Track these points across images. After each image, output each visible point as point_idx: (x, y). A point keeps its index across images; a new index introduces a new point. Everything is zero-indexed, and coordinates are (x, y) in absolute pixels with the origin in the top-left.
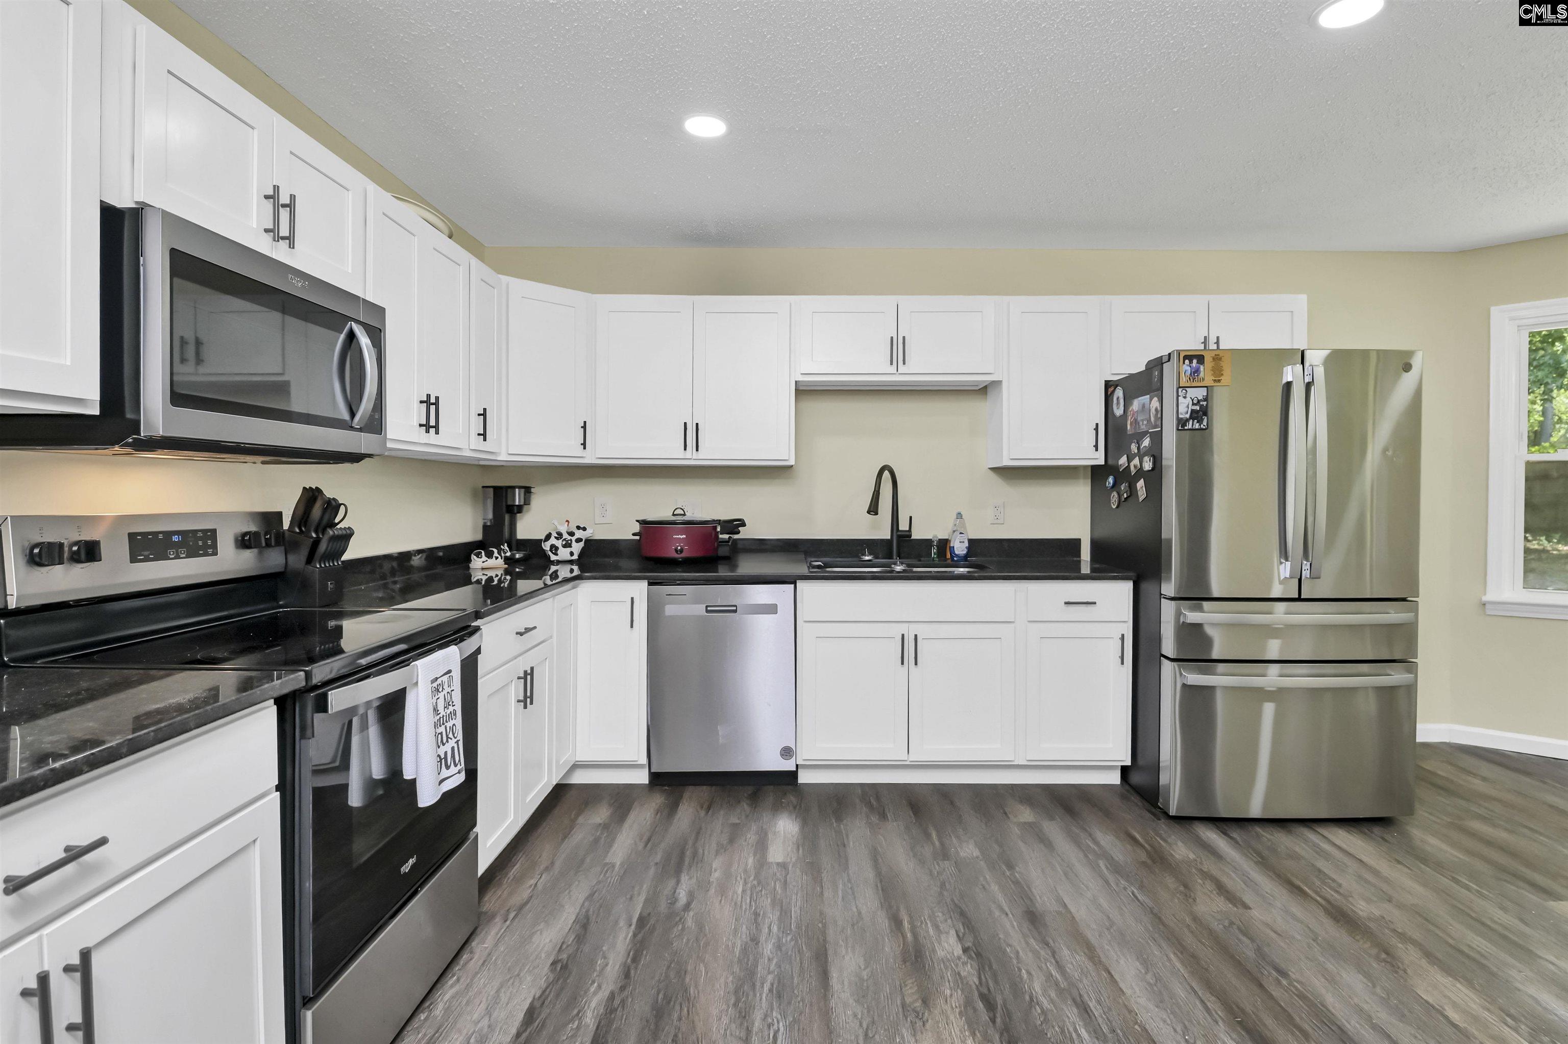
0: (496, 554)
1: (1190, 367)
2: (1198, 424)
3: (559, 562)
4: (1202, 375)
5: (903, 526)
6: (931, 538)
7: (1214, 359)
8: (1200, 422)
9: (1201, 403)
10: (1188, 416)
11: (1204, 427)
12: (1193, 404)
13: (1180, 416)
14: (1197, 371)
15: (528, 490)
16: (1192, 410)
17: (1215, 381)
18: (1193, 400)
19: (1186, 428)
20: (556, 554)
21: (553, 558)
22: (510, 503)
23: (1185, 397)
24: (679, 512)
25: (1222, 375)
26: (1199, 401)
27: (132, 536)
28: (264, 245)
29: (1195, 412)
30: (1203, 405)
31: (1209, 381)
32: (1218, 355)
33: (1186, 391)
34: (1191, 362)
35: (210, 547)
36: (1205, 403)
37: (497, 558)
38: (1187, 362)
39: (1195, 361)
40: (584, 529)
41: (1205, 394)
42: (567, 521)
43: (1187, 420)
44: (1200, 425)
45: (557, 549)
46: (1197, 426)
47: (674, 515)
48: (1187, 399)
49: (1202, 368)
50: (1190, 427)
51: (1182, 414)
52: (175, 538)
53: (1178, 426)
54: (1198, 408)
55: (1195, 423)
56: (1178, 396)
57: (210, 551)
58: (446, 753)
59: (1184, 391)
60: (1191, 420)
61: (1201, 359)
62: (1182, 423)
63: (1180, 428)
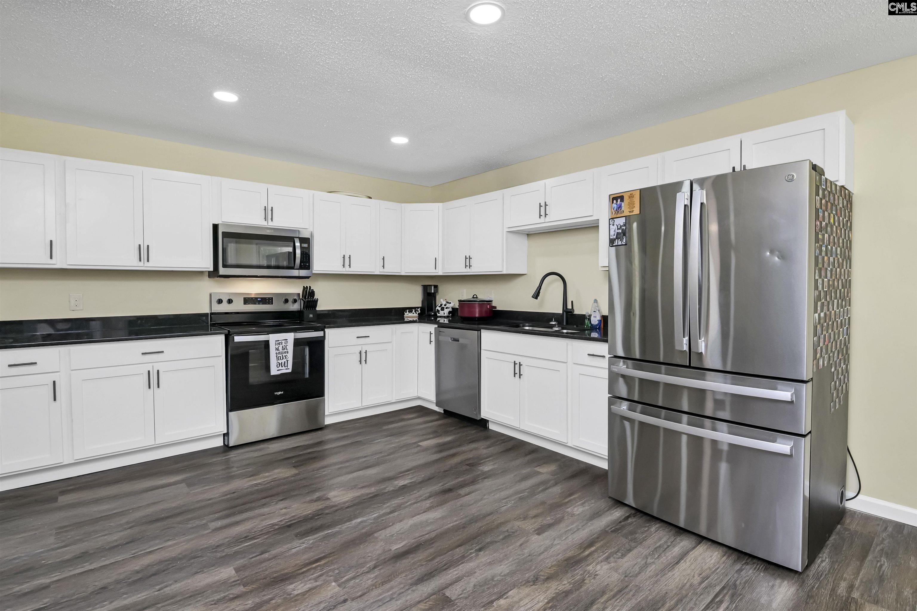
0: (413, 312)
1: (617, 204)
2: (620, 242)
3: (440, 317)
4: (623, 209)
5: (569, 307)
6: (584, 314)
7: (629, 197)
8: (621, 240)
9: (622, 228)
10: (615, 237)
11: (624, 244)
12: (618, 229)
13: (611, 237)
14: (620, 207)
15: (436, 287)
16: (617, 233)
17: (630, 212)
18: (617, 226)
19: (614, 245)
20: (439, 313)
21: (438, 315)
22: (428, 291)
23: (613, 225)
24: (475, 296)
25: (634, 207)
26: (621, 227)
27: (245, 299)
28: (264, 223)
29: (619, 234)
30: (623, 229)
31: (626, 213)
32: (632, 194)
33: (614, 221)
34: (617, 202)
35: (271, 302)
36: (624, 227)
37: (413, 313)
38: (615, 201)
39: (619, 200)
40: (450, 303)
41: (624, 221)
42: (446, 300)
43: (615, 240)
44: (622, 242)
45: (439, 311)
46: (620, 243)
47: (473, 297)
48: (614, 226)
49: (623, 203)
50: (616, 244)
51: (612, 236)
52: (259, 299)
53: (610, 244)
54: (620, 231)
55: (619, 241)
56: (610, 225)
57: (271, 303)
58: (282, 363)
59: (613, 221)
60: (617, 240)
61: (622, 198)
62: (612, 242)
63: (611, 245)
